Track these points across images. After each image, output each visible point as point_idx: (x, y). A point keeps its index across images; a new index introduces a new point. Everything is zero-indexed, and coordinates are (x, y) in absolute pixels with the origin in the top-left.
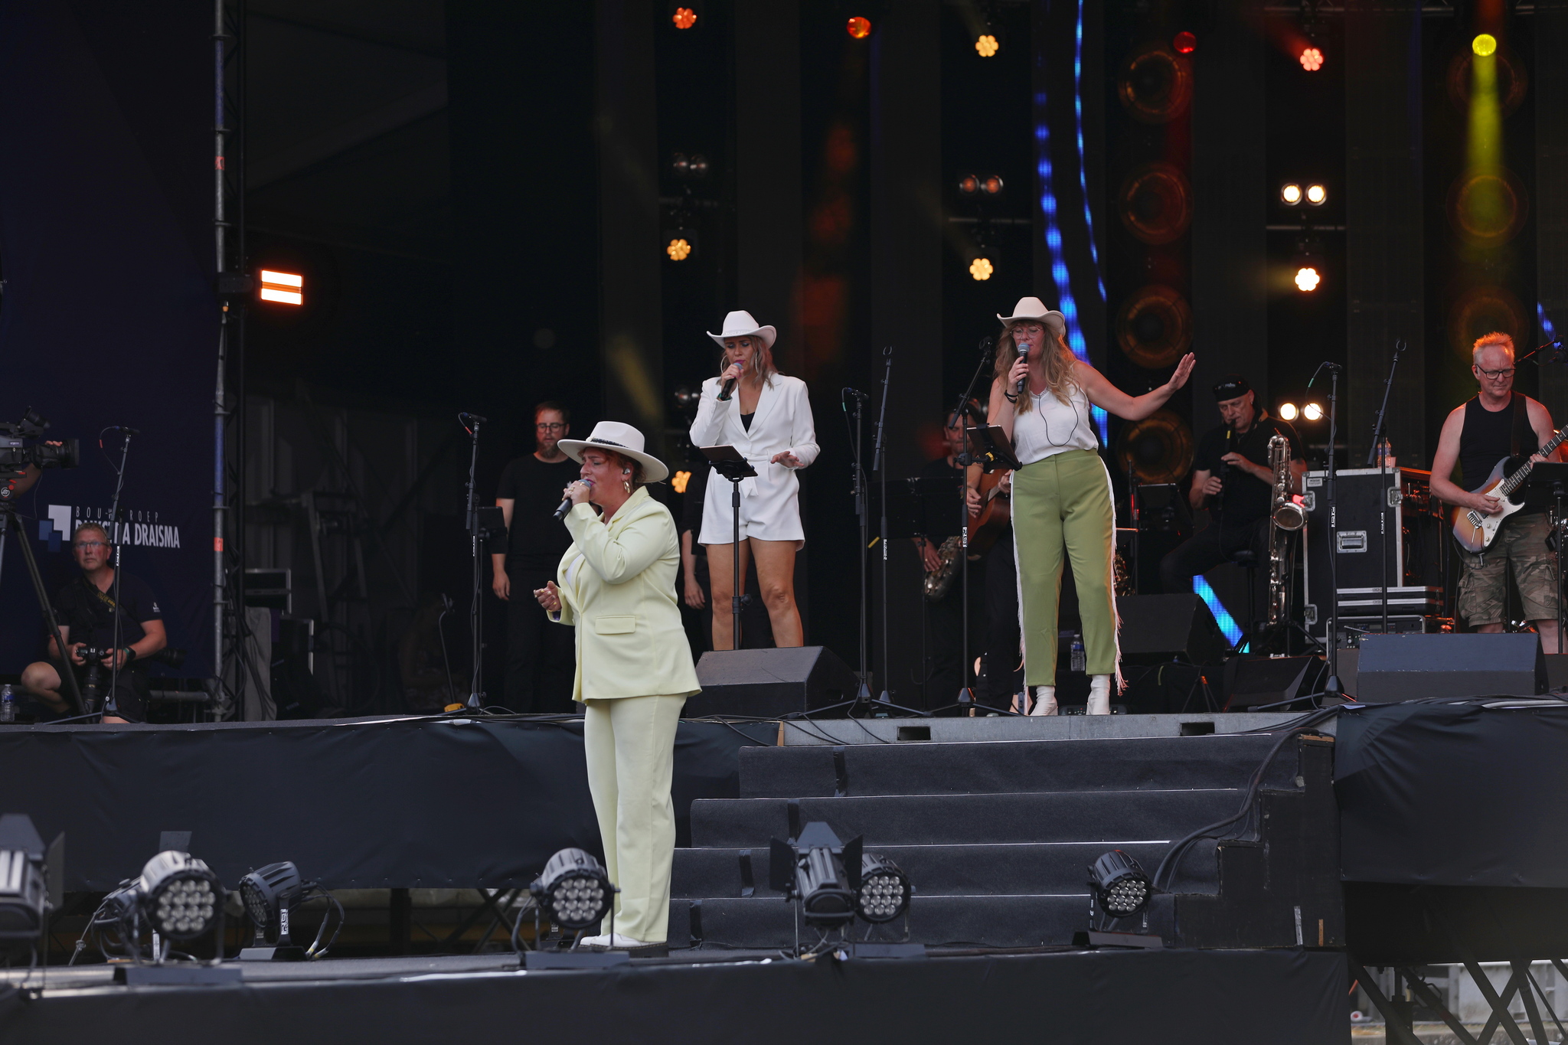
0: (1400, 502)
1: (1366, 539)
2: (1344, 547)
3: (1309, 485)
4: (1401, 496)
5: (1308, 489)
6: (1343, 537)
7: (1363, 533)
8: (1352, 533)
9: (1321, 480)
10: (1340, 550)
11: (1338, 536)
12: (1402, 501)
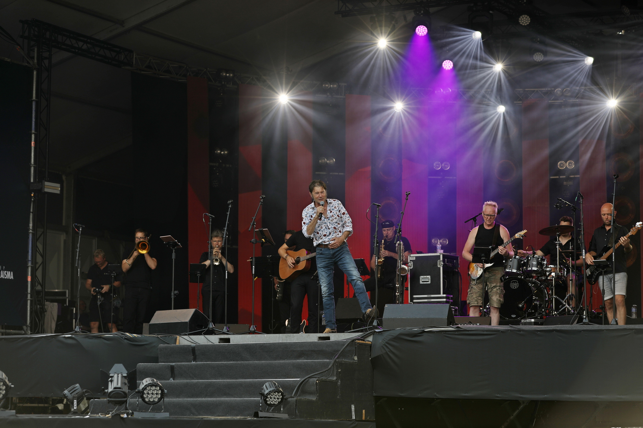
0: (442, 265)
1: (430, 279)
2: (423, 282)
3: (411, 259)
4: (442, 263)
5: (410, 261)
6: (422, 278)
7: (429, 277)
8: (425, 277)
9: (415, 257)
10: (421, 283)
11: (420, 278)
12: (443, 265)
